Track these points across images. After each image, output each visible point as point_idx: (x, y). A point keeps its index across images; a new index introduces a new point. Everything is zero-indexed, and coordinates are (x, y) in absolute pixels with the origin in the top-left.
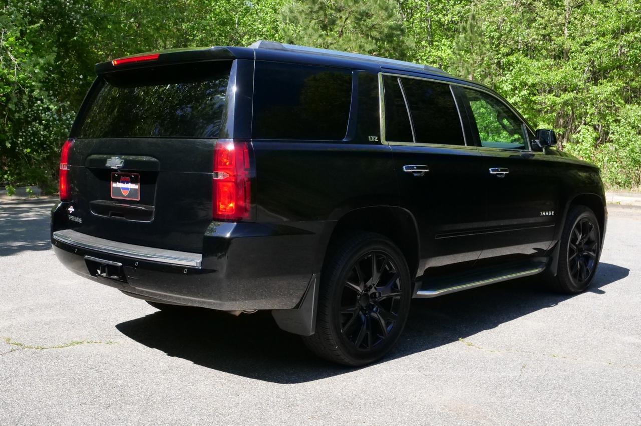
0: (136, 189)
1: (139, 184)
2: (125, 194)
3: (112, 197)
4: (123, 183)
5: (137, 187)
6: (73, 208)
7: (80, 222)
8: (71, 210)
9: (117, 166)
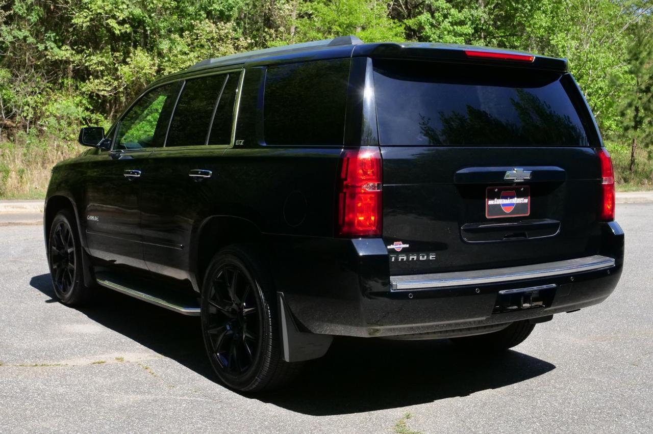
0: (525, 203)
1: (529, 197)
2: (508, 211)
3: (487, 217)
4: (506, 198)
5: (526, 201)
6: (403, 243)
7: (432, 258)
8: (398, 246)
9: (525, 178)
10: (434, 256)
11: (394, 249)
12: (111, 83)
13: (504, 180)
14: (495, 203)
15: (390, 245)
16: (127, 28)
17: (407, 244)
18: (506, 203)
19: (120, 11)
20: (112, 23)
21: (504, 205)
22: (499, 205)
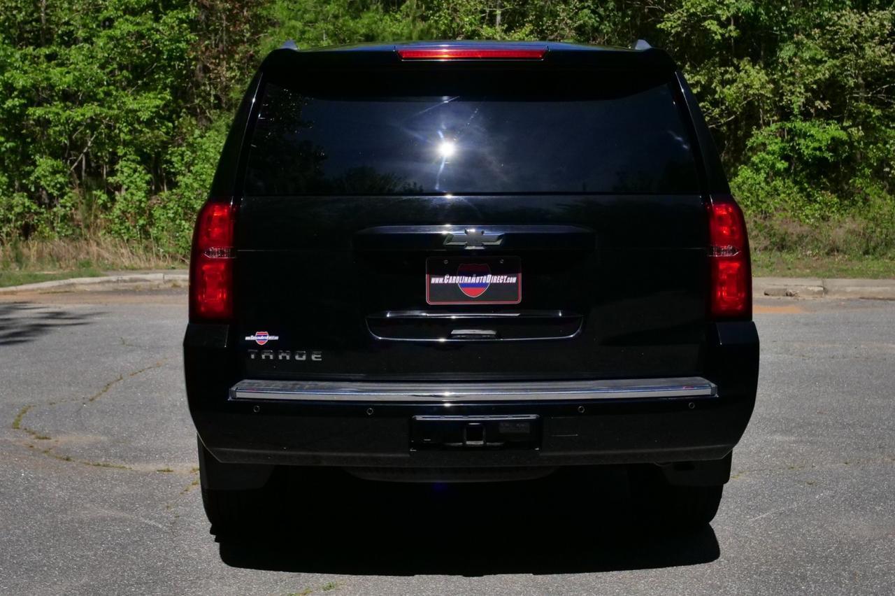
0: (510, 283)
1: (520, 275)
2: (474, 294)
5: (513, 280)
6: (270, 335)
7: (316, 358)
8: (262, 338)
9: (485, 244)
10: (320, 356)
11: (255, 341)
12: (710, 111)
13: (444, 247)
14: (446, 282)
15: (249, 336)
16: (733, 31)
17: (276, 335)
18: (469, 281)
19: (725, 8)
20: (712, 25)
21: (464, 285)
22: (455, 285)
